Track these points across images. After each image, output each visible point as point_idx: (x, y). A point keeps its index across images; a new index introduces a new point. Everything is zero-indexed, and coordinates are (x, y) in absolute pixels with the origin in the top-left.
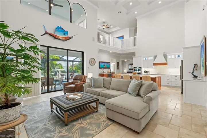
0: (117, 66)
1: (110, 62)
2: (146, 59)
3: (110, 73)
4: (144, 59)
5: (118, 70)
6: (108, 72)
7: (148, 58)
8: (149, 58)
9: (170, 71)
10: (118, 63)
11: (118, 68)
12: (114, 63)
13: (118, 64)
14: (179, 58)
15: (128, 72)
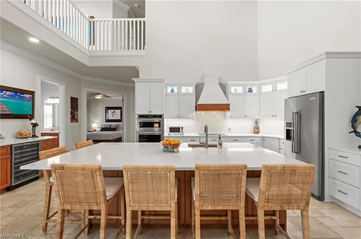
0: (69, 110)
1: (32, 93)
2: (172, 91)
3: (31, 140)
4: (169, 89)
5: (74, 124)
6: (20, 136)
7: (179, 89)
8: (184, 90)
9: (230, 127)
10: (72, 98)
11: (74, 118)
12: (57, 101)
13: (74, 103)
14: (251, 93)
15: (103, 129)
